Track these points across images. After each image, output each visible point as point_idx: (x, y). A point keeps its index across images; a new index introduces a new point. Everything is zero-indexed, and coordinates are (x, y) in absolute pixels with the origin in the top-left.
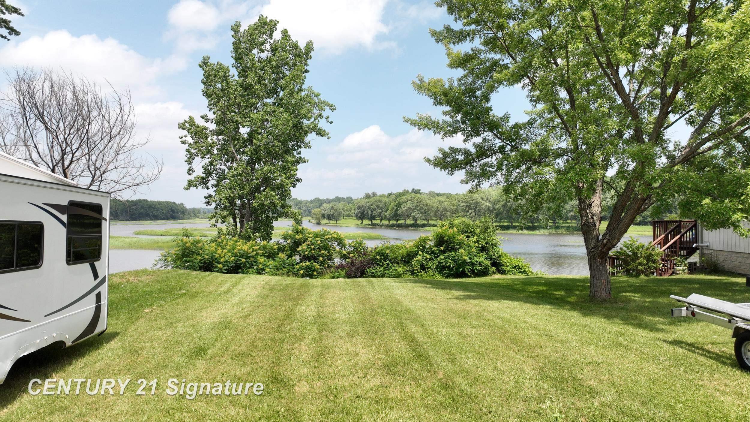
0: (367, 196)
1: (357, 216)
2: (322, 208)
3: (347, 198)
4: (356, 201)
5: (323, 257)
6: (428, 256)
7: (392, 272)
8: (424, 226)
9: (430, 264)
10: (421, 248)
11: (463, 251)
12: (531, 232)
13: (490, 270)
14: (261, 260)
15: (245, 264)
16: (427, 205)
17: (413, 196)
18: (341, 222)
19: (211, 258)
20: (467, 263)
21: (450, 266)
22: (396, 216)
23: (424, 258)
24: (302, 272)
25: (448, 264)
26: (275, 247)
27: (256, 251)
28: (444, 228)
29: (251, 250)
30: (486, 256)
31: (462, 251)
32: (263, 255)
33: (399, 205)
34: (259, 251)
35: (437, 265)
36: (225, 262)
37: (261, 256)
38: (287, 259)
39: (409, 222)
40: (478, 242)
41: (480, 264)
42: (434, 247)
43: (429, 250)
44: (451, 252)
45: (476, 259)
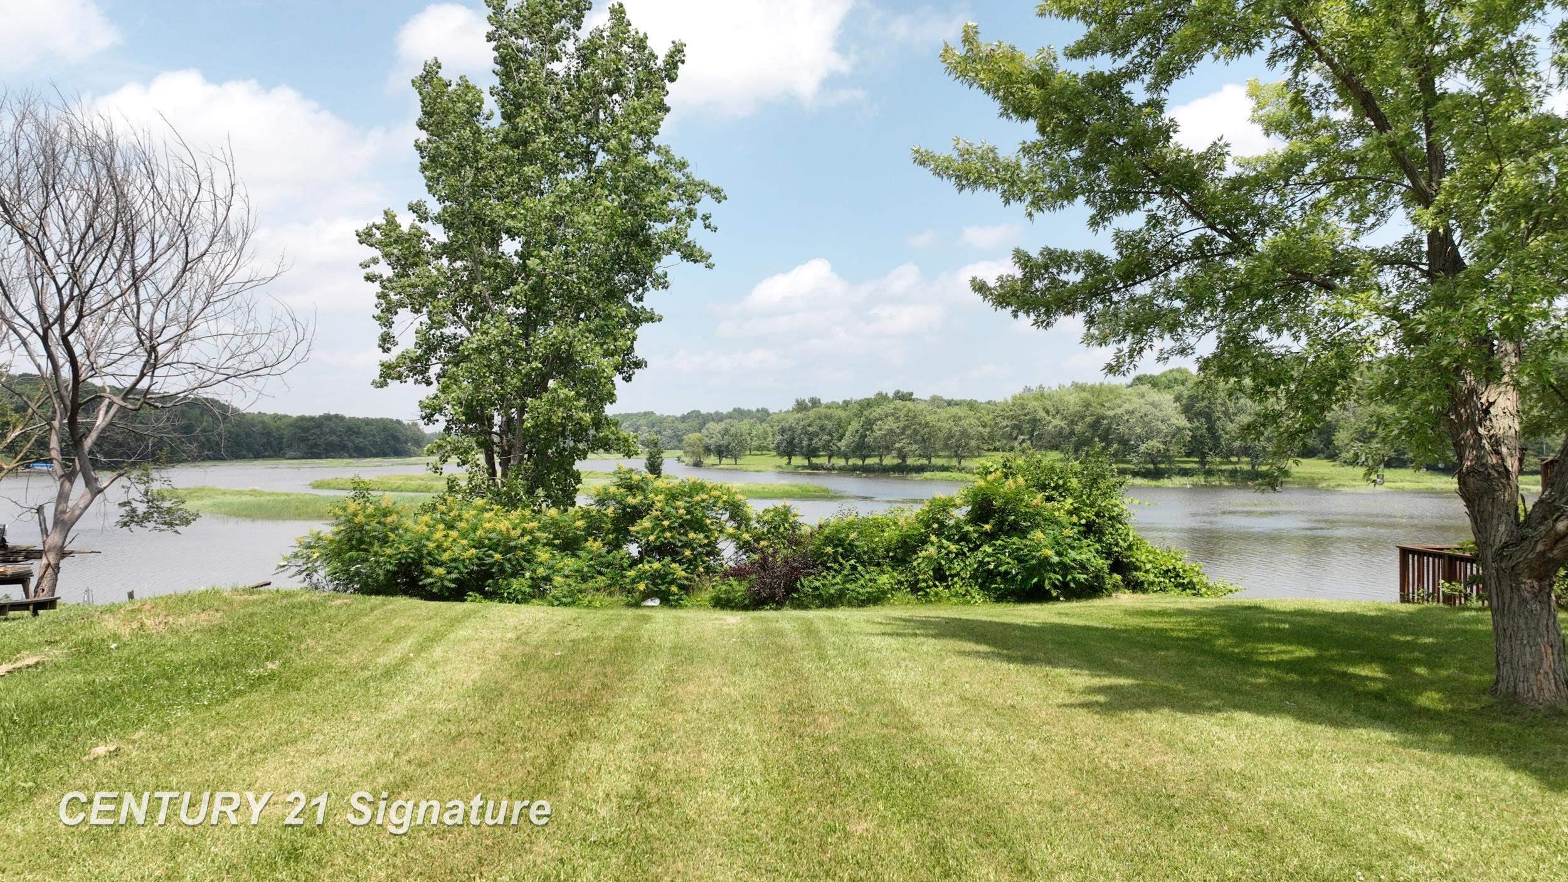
0: (801, 406)
1: (777, 448)
2: (704, 431)
3: (758, 411)
4: (776, 418)
5: (693, 549)
6: (953, 548)
7: (863, 586)
8: (921, 469)
9: (957, 566)
10: (935, 526)
11: (1041, 535)
12: (1153, 483)
13: (1107, 581)
14: (543, 555)
15: (501, 564)
16: (927, 425)
17: (899, 406)
18: (746, 461)
19: (418, 550)
20: (1051, 565)
21: (1006, 573)
22: (861, 448)
23: (944, 551)
24: (642, 586)
25: (1002, 569)
26: (580, 523)
27: (531, 532)
28: (990, 478)
29: (519, 531)
30: (1097, 546)
31: (1037, 535)
32: (549, 544)
33: (869, 424)
34: (538, 534)
35: (976, 570)
36: (455, 560)
37: (544, 545)
38: (609, 552)
39: (889, 460)
40: (1074, 511)
41: (1083, 567)
42: (967, 522)
43: (954, 531)
44: (1010, 537)
45: (1073, 554)
